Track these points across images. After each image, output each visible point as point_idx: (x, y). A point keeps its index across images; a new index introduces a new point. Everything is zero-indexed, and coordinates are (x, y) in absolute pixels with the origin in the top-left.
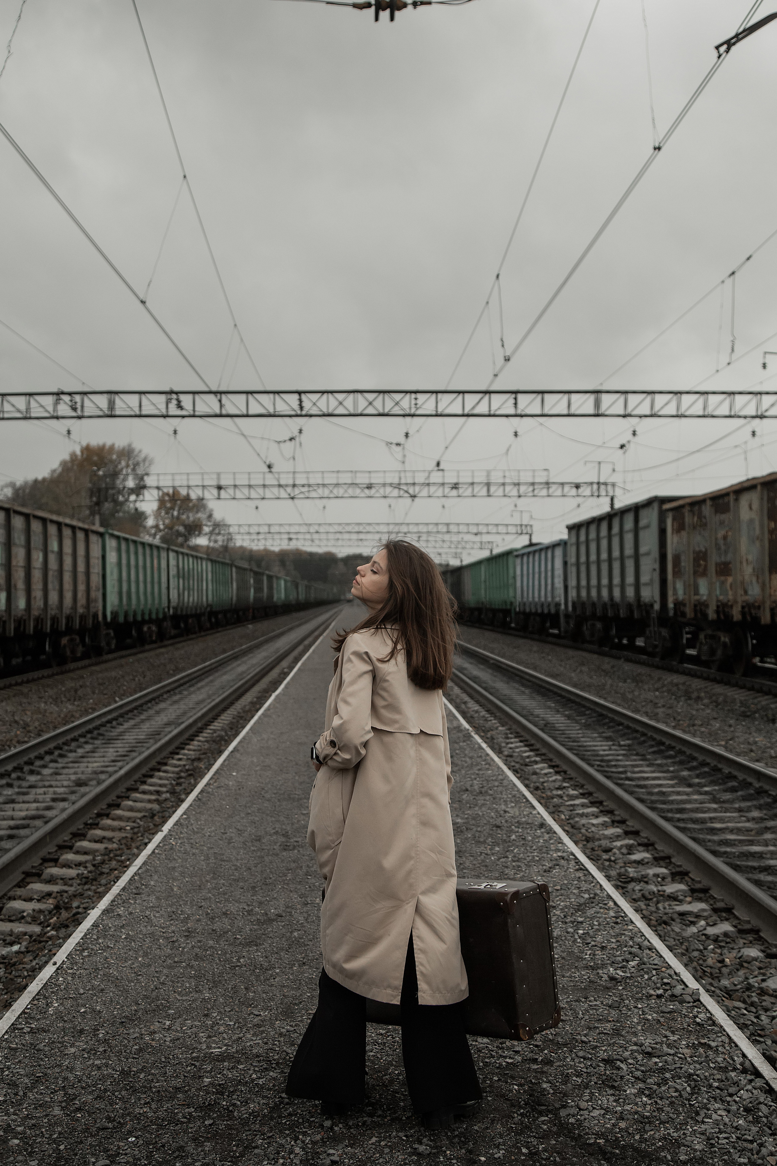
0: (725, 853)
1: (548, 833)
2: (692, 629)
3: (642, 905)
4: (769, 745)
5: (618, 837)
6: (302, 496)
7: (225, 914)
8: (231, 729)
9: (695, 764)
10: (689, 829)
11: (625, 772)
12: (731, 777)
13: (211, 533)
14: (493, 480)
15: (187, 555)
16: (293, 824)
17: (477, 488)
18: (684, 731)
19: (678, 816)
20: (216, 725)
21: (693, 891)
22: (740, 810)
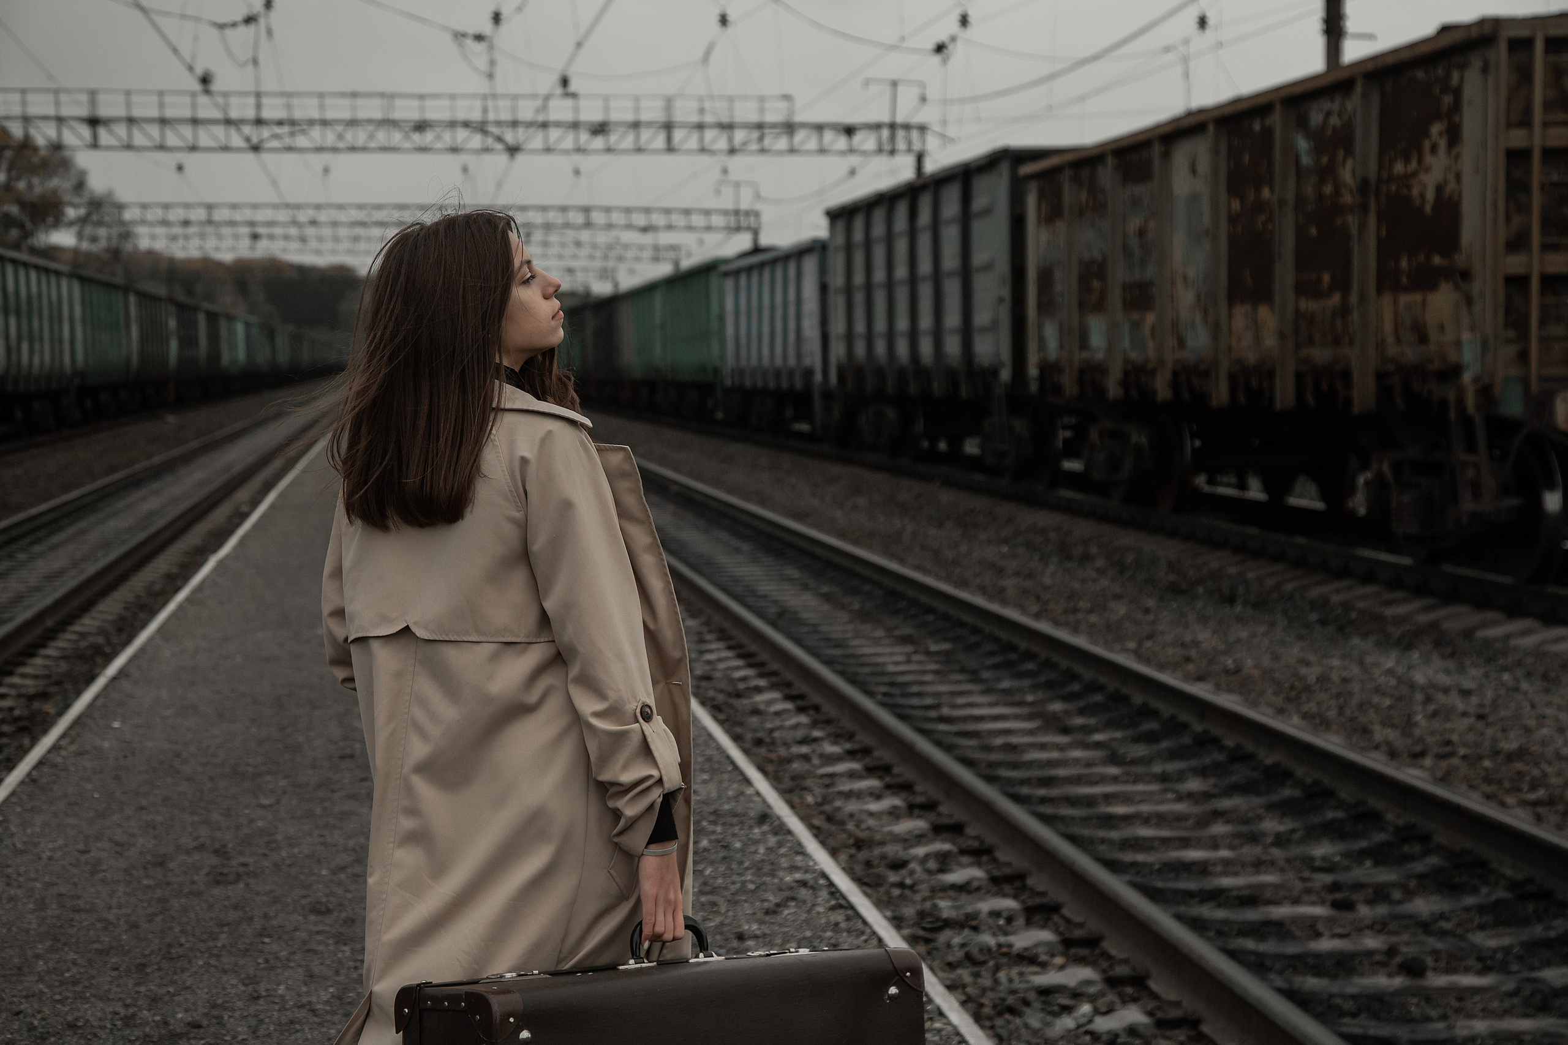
0: (1134, 864)
1: (776, 834)
2: (1071, 420)
3: (964, 974)
4: (1222, 647)
5: (919, 838)
6: (275, 144)
7: (72, 1026)
8: (120, 630)
9: (1076, 687)
10: (1063, 819)
11: (937, 707)
12: (1147, 712)
13: (83, 221)
14: (679, 116)
15: (25, 265)
16: (238, 827)
17: (645, 135)
18: (1057, 623)
19: (1041, 792)
20: (88, 623)
21: (1068, 943)
22: (1164, 778)
